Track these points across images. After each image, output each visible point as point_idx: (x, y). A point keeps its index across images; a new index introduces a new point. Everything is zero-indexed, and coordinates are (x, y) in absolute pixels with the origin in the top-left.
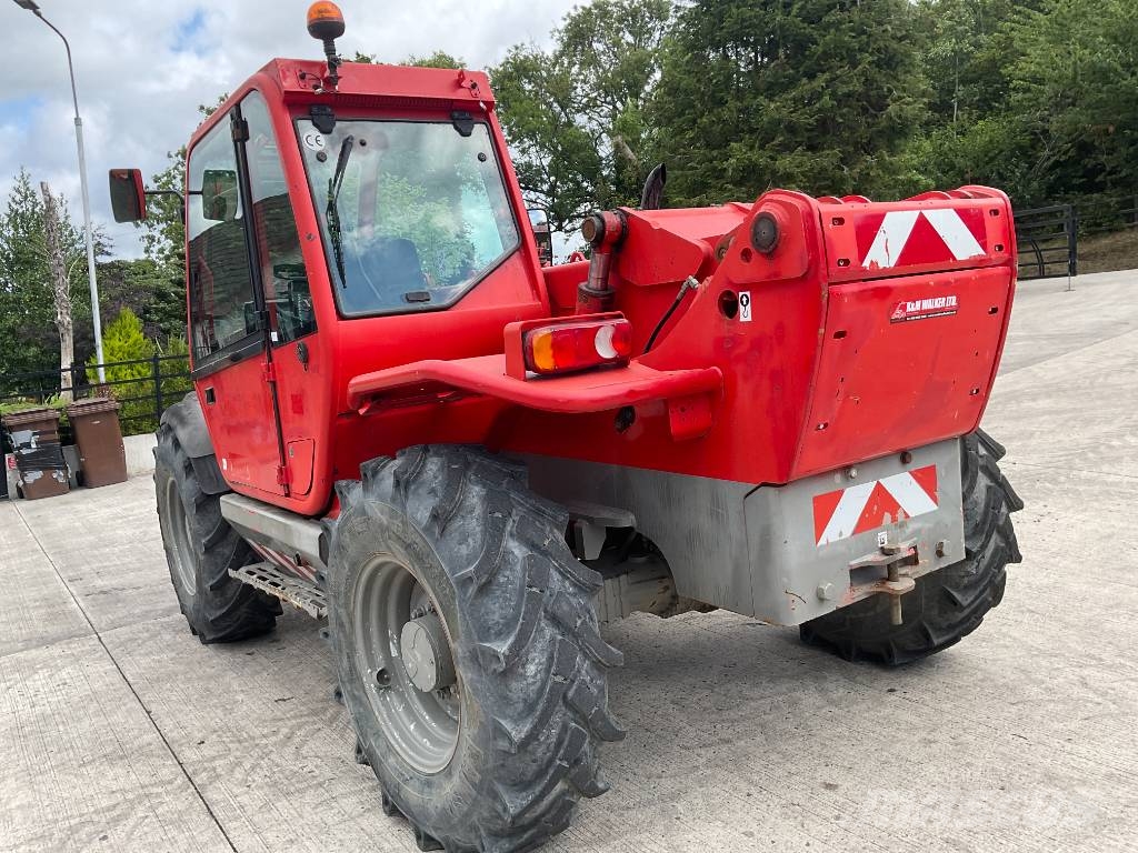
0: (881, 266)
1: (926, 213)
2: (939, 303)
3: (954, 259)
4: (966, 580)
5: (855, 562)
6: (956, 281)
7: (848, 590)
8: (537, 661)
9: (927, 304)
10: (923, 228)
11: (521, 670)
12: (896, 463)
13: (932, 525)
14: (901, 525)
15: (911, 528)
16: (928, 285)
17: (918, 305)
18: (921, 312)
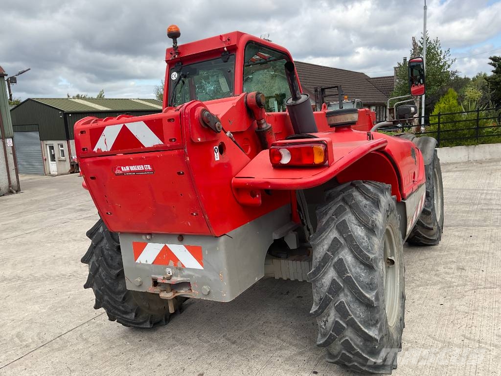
0: (103, 150)
1: (126, 124)
2: (140, 168)
3: (143, 146)
5: (154, 276)
6: (146, 157)
7: (152, 287)
9: (133, 168)
10: (125, 132)
12: (176, 239)
13: (200, 276)
14: (180, 269)
15: (186, 273)
16: (129, 159)
17: (127, 168)
18: (130, 171)
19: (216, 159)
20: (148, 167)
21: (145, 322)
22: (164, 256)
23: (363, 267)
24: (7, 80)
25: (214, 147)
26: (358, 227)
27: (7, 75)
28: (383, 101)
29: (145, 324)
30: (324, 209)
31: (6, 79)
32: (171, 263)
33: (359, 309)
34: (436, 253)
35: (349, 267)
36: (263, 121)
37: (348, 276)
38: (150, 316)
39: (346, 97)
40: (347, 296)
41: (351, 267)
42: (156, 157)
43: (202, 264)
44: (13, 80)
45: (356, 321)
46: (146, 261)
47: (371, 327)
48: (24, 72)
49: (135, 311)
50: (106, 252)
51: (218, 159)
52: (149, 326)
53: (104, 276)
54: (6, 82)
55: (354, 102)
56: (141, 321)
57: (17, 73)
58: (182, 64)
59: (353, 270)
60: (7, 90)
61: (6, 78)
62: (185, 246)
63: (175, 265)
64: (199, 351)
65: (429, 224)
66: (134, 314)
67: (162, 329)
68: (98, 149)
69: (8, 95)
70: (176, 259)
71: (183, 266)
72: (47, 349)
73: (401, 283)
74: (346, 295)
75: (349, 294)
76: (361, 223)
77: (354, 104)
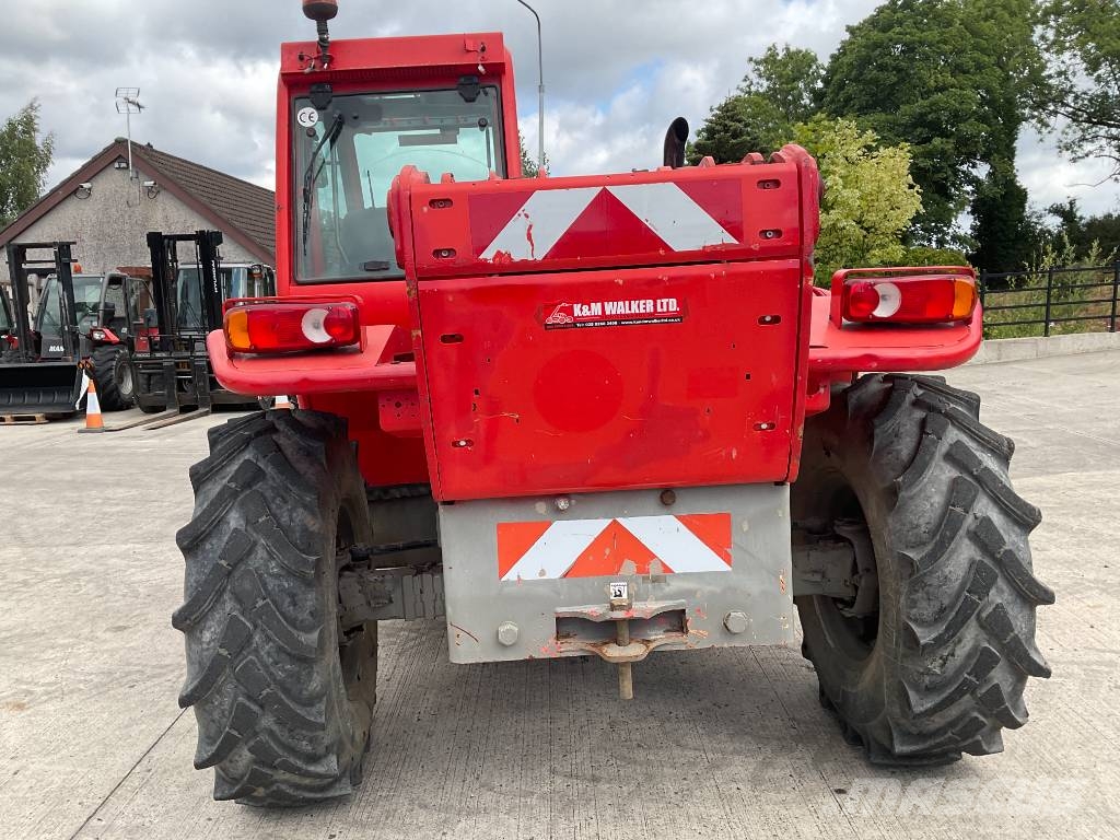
0: (517, 258)
1: (611, 188)
2: (647, 306)
3: (668, 249)
4: (927, 679)
5: (564, 610)
6: (671, 279)
7: (552, 641)
8: (213, 629)
9: (616, 308)
11: (198, 634)
12: (652, 500)
13: (718, 590)
14: (656, 580)
15: (674, 585)
16: (611, 284)
17: (596, 308)
18: (604, 317)
20: (672, 304)
22: (607, 551)
23: (1019, 531)
30: (889, 424)
32: (629, 567)
37: (1007, 551)
41: (1001, 531)
42: (702, 279)
43: (727, 559)
45: (1022, 640)
46: (542, 573)
50: (272, 584)
53: (269, 654)
62: (680, 518)
63: (642, 570)
68: (499, 254)
70: (643, 555)
71: (667, 569)
74: (1000, 591)
76: (983, 446)
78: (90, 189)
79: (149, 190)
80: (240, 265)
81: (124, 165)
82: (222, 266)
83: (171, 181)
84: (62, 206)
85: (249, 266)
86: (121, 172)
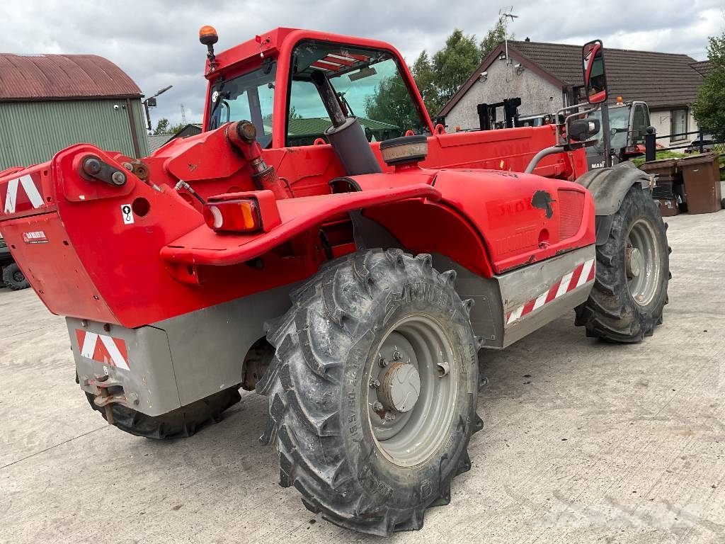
0: (11, 212)
1: (21, 179)
2: (38, 235)
3: (34, 208)
9: (34, 235)
12: (103, 329)
13: (129, 380)
14: (113, 368)
15: (118, 373)
16: (28, 224)
17: (30, 235)
18: (33, 239)
19: (126, 222)
20: (43, 234)
21: (154, 431)
22: (100, 350)
23: (315, 379)
24: (145, 103)
25: (122, 206)
26: (322, 320)
27: (143, 96)
28: (684, 102)
29: (154, 434)
31: (143, 102)
32: (106, 359)
33: (306, 439)
34: (629, 356)
35: (296, 377)
36: (257, 162)
37: (291, 391)
38: (160, 424)
39: (620, 98)
40: (292, 418)
41: (300, 377)
43: (128, 364)
44: (152, 102)
45: (302, 455)
47: (326, 466)
48: (164, 91)
49: (134, 416)
51: (132, 221)
52: (158, 438)
54: (143, 105)
55: (631, 106)
56: (148, 429)
57: (156, 93)
58: (224, 80)
59: (301, 382)
60: (145, 116)
61: (143, 100)
62: (112, 339)
63: (109, 362)
64: (199, 476)
65: (613, 310)
66: (132, 420)
67: (181, 443)
68: (7, 211)
69: (147, 123)
71: (115, 364)
72: (47, 455)
73: (459, 402)
75: (294, 416)
76: (327, 315)
77: (630, 109)
78: (486, 75)
79: (518, 69)
80: (538, 117)
81: (504, 57)
82: (519, 119)
83: (530, 62)
84: (472, 89)
85: (542, 116)
86: (503, 61)
